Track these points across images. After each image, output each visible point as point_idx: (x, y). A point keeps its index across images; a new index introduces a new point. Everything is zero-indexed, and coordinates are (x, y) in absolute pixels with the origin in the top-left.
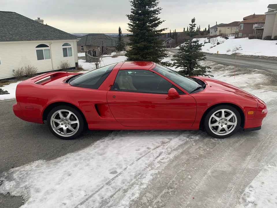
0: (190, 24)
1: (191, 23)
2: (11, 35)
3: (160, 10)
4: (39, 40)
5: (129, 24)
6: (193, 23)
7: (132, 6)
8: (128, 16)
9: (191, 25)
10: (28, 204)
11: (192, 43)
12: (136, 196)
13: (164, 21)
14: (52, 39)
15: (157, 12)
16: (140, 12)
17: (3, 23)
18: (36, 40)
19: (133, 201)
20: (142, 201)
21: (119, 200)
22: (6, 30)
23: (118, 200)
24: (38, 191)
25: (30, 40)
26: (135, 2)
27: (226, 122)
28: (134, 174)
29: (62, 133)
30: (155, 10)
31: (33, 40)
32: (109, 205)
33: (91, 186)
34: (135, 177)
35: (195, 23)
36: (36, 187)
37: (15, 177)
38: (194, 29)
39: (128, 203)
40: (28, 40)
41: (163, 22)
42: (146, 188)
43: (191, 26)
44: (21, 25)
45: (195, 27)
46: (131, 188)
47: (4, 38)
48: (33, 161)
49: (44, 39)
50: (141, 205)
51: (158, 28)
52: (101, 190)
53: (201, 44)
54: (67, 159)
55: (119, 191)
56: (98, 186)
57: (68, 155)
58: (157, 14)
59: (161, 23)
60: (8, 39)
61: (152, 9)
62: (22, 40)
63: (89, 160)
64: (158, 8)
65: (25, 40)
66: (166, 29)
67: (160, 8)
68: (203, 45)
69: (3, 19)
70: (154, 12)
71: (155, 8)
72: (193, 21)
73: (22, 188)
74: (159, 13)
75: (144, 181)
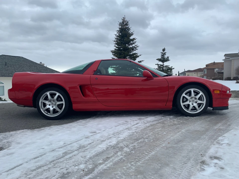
0: (161, 53)
1: (162, 52)
3: (138, 47)
6: (163, 52)
7: (115, 44)
8: (112, 51)
9: (162, 53)
10: (8, 150)
11: (164, 67)
12: (113, 143)
13: (140, 55)
15: (135, 49)
16: (122, 49)
17: (11, 64)
19: (110, 146)
20: (118, 145)
21: (96, 145)
22: (13, 69)
24: (19, 143)
26: (117, 41)
27: (195, 100)
28: (112, 132)
29: (48, 113)
30: (133, 47)
32: (86, 148)
33: (71, 139)
34: (113, 134)
35: (165, 52)
36: (17, 141)
38: (165, 56)
39: (105, 147)
41: (140, 56)
42: (123, 139)
43: (162, 54)
44: (25, 66)
45: (166, 54)
46: (108, 139)
48: (19, 130)
50: (118, 148)
51: (136, 61)
52: (79, 141)
53: (171, 67)
54: (51, 128)
56: (77, 139)
57: (52, 126)
58: (135, 50)
59: (138, 56)
61: (131, 46)
63: (71, 128)
64: (136, 45)
66: (143, 61)
67: (137, 46)
68: (173, 69)
69: (12, 61)
70: (133, 49)
71: (133, 45)
72: (164, 50)
73: (4, 142)
74: (137, 49)
75: (121, 136)
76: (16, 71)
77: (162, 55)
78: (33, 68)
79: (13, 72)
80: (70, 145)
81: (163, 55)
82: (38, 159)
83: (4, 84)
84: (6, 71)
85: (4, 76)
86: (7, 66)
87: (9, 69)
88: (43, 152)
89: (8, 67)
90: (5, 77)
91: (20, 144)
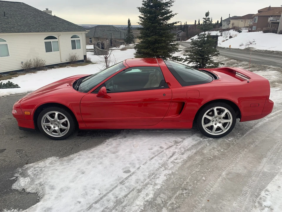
0: (203, 18)
1: (205, 17)
2: (20, 26)
3: (173, 2)
4: (48, 31)
5: (139, 17)
8: (139, 8)
10: (44, 201)
12: (150, 197)
14: (61, 31)
15: (169, 5)
16: (152, 4)
17: (11, 14)
18: (45, 31)
19: (147, 201)
20: (156, 202)
21: (133, 200)
22: (15, 21)
23: (132, 200)
24: (52, 188)
25: (38, 32)
28: (147, 173)
30: (167, 2)
31: (42, 32)
32: (124, 204)
33: (105, 185)
34: (149, 177)
35: (209, 17)
36: (50, 184)
37: (29, 174)
39: (142, 204)
40: (36, 32)
41: (175, 15)
42: (160, 189)
44: (29, 16)
46: (144, 188)
47: (12, 29)
48: (47, 157)
49: (53, 30)
50: (156, 206)
52: (115, 189)
54: (80, 157)
55: (133, 191)
56: (112, 185)
57: (81, 152)
58: (170, 7)
60: (16, 31)
61: (164, 1)
62: (30, 32)
63: (102, 158)
65: (34, 32)
66: (178, 22)
69: (11, 10)
70: (166, 5)
72: (207, 14)
73: (37, 184)
74: (172, 6)
75: (157, 181)
76: (19, 23)
77: (204, 21)
78: (39, 19)
79: (15, 25)
80: (106, 197)
81: (206, 21)
83: (6, 41)
84: (6, 24)
85: (5, 31)
86: (6, 16)
87: (9, 21)
88: (81, 209)
89: (8, 18)
90: (7, 32)
91: (54, 189)
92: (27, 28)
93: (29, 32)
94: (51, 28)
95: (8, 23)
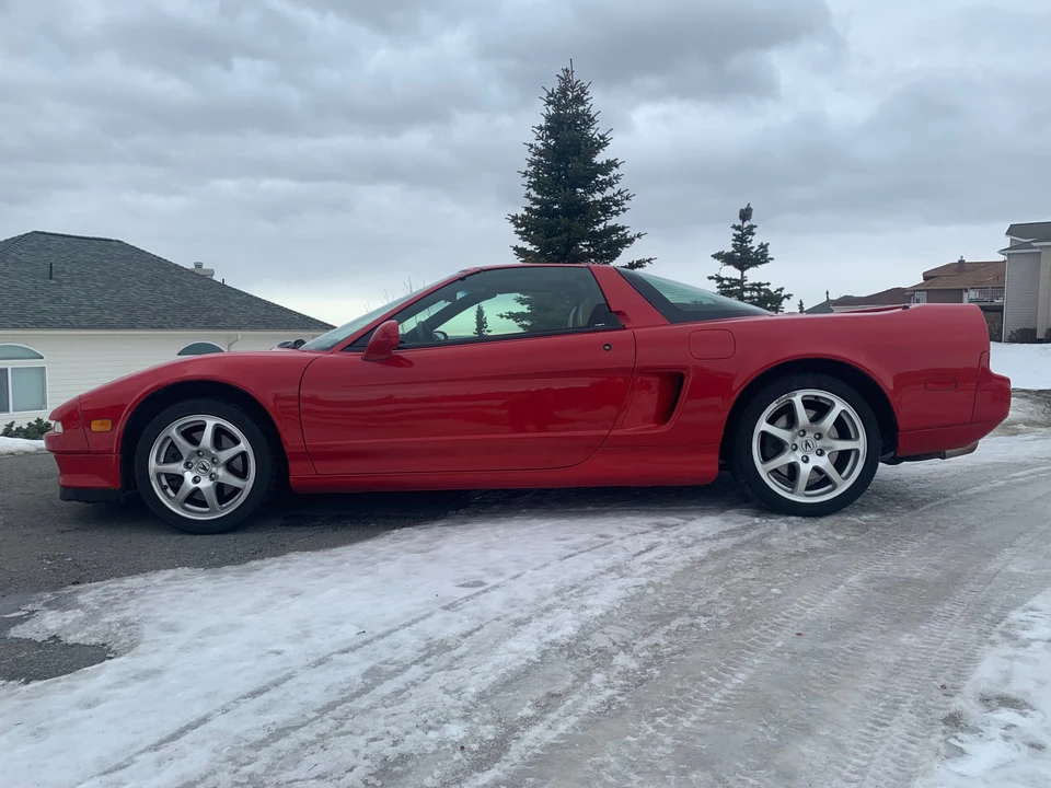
0: (734, 227)
1: (739, 223)
2: (99, 308)
3: (627, 198)
4: (194, 327)
5: (516, 248)
6: (743, 222)
7: (529, 187)
8: (514, 219)
9: (738, 228)
10: (133, 657)
11: (746, 290)
12: (563, 633)
13: (639, 236)
14: (240, 328)
15: (614, 208)
16: (556, 207)
17: (74, 271)
18: (183, 327)
19: (552, 643)
20: (588, 643)
21: (496, 641)
22: (83, 293)
23: (491, 642)
24: (172, 628)
25: (161, 327)
26: (538, 173)
28: (552, 586)
30: (607, 199)
31: (172, 327)
32: (456, 653)
33: (383, 615)
34: (558, 593)
35: (752, 222)
36: (163, 620)
37: (83, 602)
38: (750, 242)
39: (532, 648)
40: (153, 328)
41: (637, 239)
42: (601, 616)
43: (738, 232)
44: (134, 278)
45: (753, 234)
46: (540, 616)
47: (72, 318)
48: (157, 568)
49: (212, 324)
50: (588, 653)
51: (620, 261)
52: (421, 622)
53: (778, 290)
54: (289, 564)
56: (410, 614)
57: (292, 556)
58: (617, 213)
59: (631, 241)
60: (84, 323)
61: (598, 196)
62: (133, 327)
63: (372, 564)
64: (619, 193)
65: (145, 327)
66: (649, 261)
67: (625, 194)
68: (785, 296)
69: (76, 259)
70: (606, 208)
71: (609, 192)
72: (745, 214)
73: (109, 623)
74: (624, 210)
75: (591, 601)
76: (96, 301)
77: (737, 236)
78: (167, 289)
79: (82, 305)
80: (387, 640)
81: (744, 235)
82: (266, 696)
83: (42, 358)
84: (52, 302)
85: (43, 323)
86: (56, 279)
87: (64, 295)
88: (282, 665)
89: (60, 283)
90: (50, 327)
91: (176, 631)
92: (121, 316)
93: (127, 328)
94: (205, 316)
95: (59, 299)
